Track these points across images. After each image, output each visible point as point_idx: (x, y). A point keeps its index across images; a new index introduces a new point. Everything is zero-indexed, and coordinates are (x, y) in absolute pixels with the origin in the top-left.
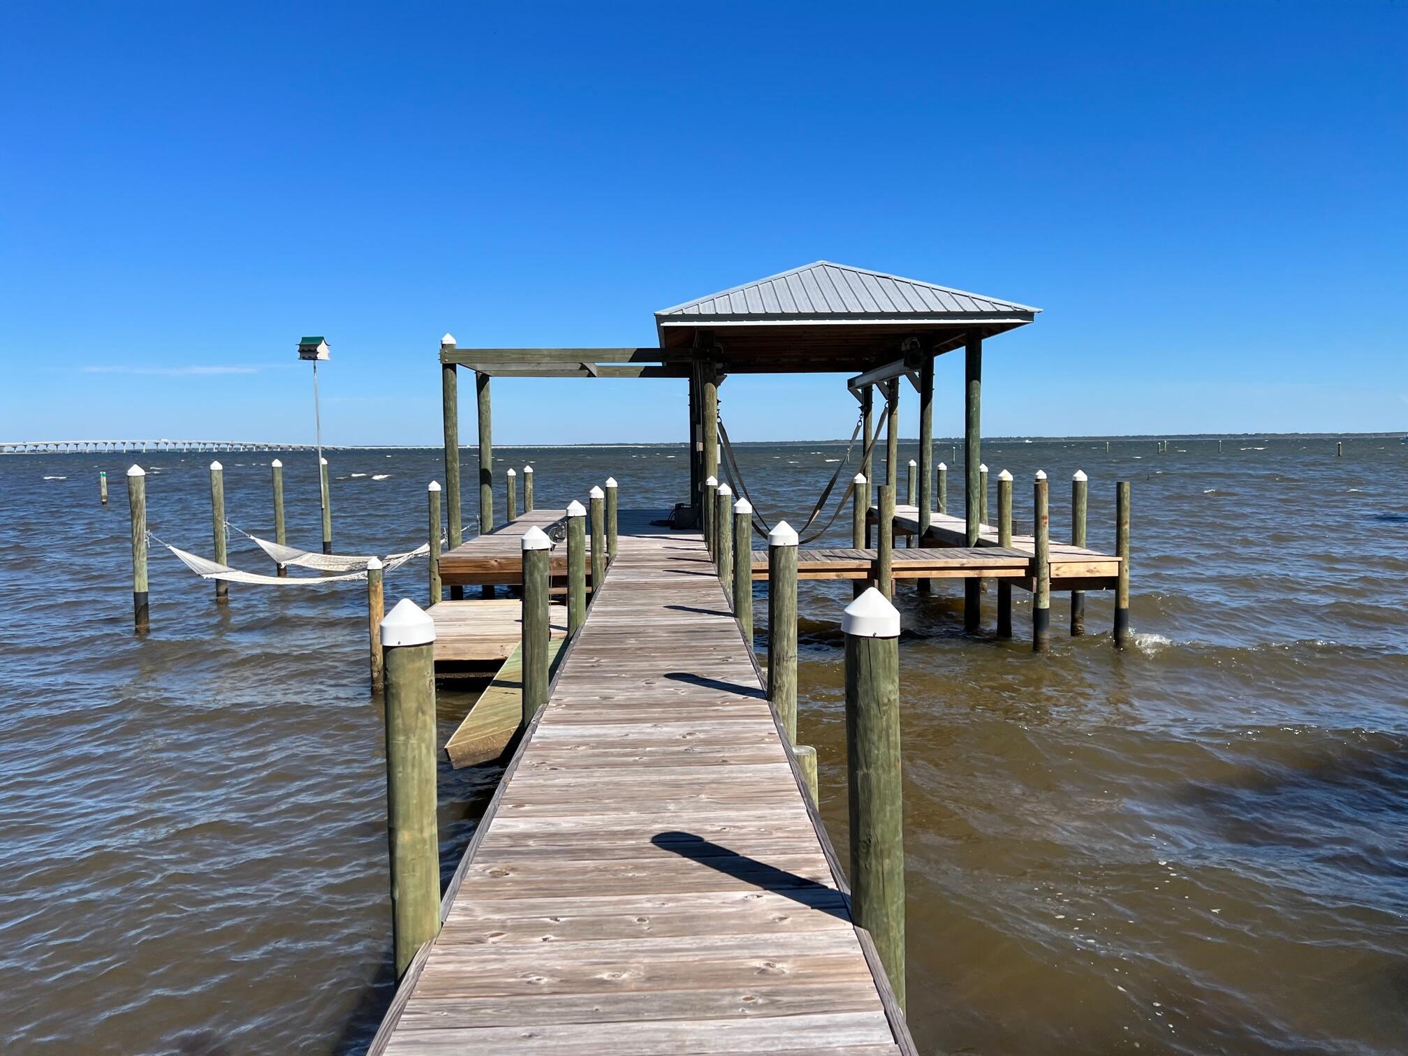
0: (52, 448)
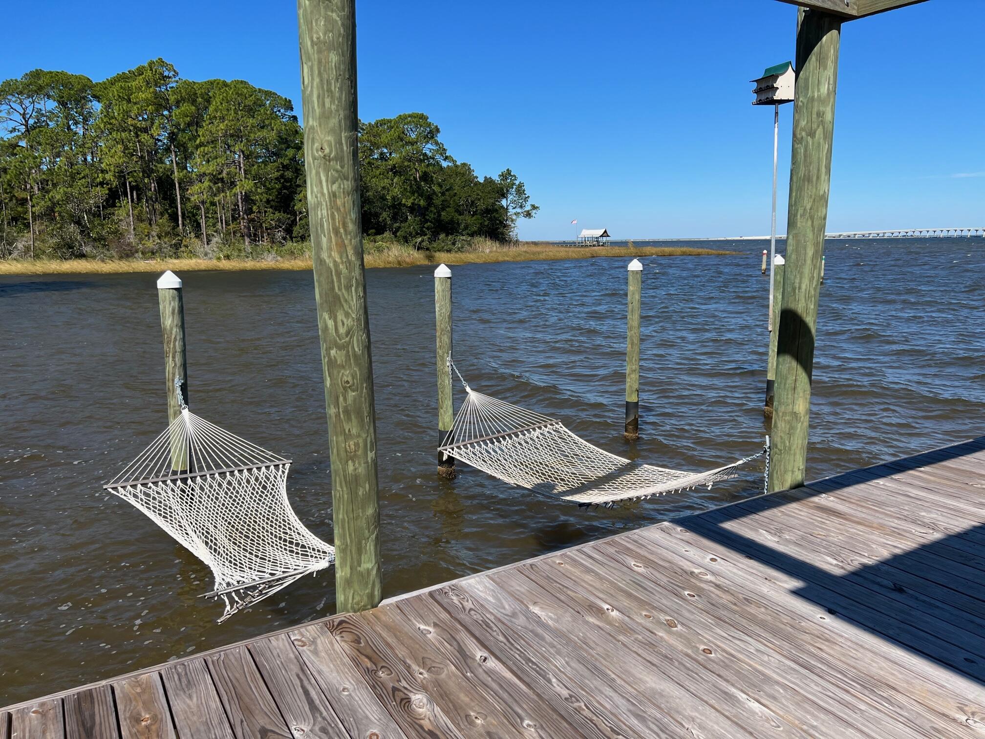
0: (917, 234)
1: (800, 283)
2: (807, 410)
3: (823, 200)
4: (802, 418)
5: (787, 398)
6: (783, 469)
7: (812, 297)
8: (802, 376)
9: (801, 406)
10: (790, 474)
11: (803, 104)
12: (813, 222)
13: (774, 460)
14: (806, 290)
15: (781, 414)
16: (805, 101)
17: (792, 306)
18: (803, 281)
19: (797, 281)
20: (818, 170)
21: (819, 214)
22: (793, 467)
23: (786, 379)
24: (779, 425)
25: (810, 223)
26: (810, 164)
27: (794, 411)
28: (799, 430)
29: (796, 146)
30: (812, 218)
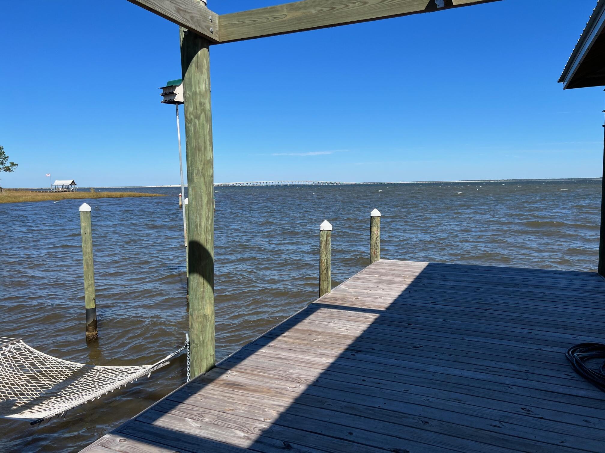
1: (200, 222)
2: (213, 312)
3: (210, 163)
4: (210, 318)
5: (198, 305)
6: (199, 358)
7: (209, 231)
8: (208, 287)
9: (209, 309)
10: (205, 361)
11: (190, 95)
12: (205, 179)
13: (193, 352)
14: (204, 226)
15: (195, 318)
16: (191, 94)
17: (196, 238)
18: (202, 221)
19: (198, 220)
20: (205, 143)
21: (209, 173)
22: (207, 354)
23: (197, 291)
24: (194, 326)
25: (202, 179)
26: (199, 138)
27: (204, 314)
28: (208, 327)
29: (188, 125)
30: (204, 176)
